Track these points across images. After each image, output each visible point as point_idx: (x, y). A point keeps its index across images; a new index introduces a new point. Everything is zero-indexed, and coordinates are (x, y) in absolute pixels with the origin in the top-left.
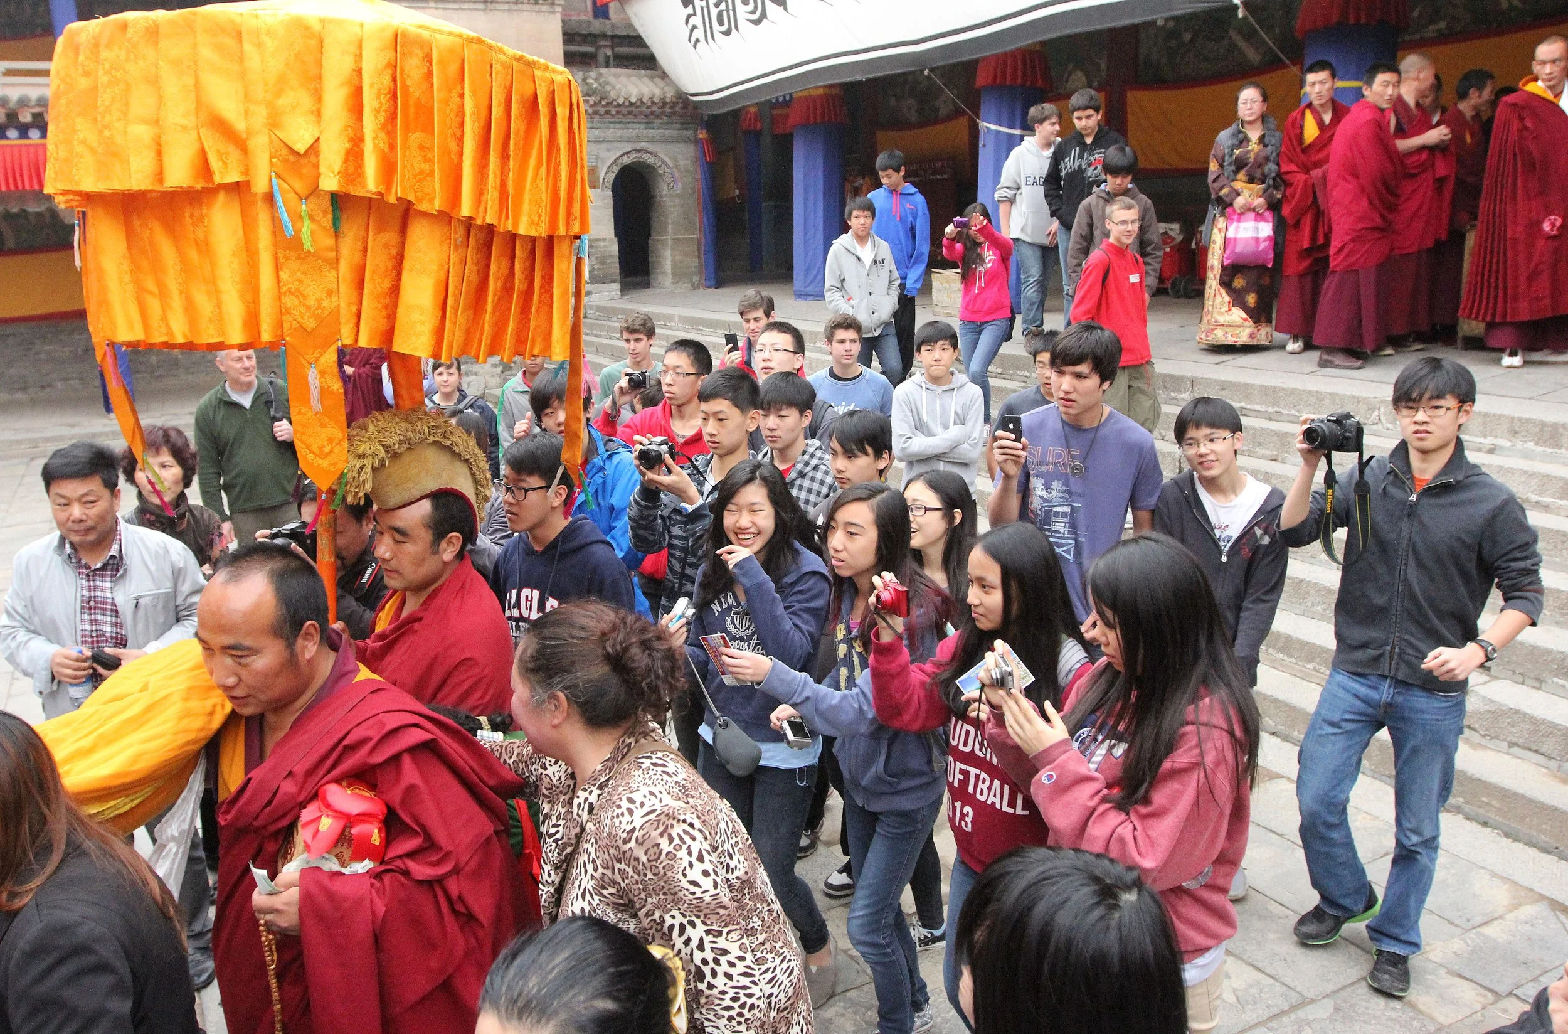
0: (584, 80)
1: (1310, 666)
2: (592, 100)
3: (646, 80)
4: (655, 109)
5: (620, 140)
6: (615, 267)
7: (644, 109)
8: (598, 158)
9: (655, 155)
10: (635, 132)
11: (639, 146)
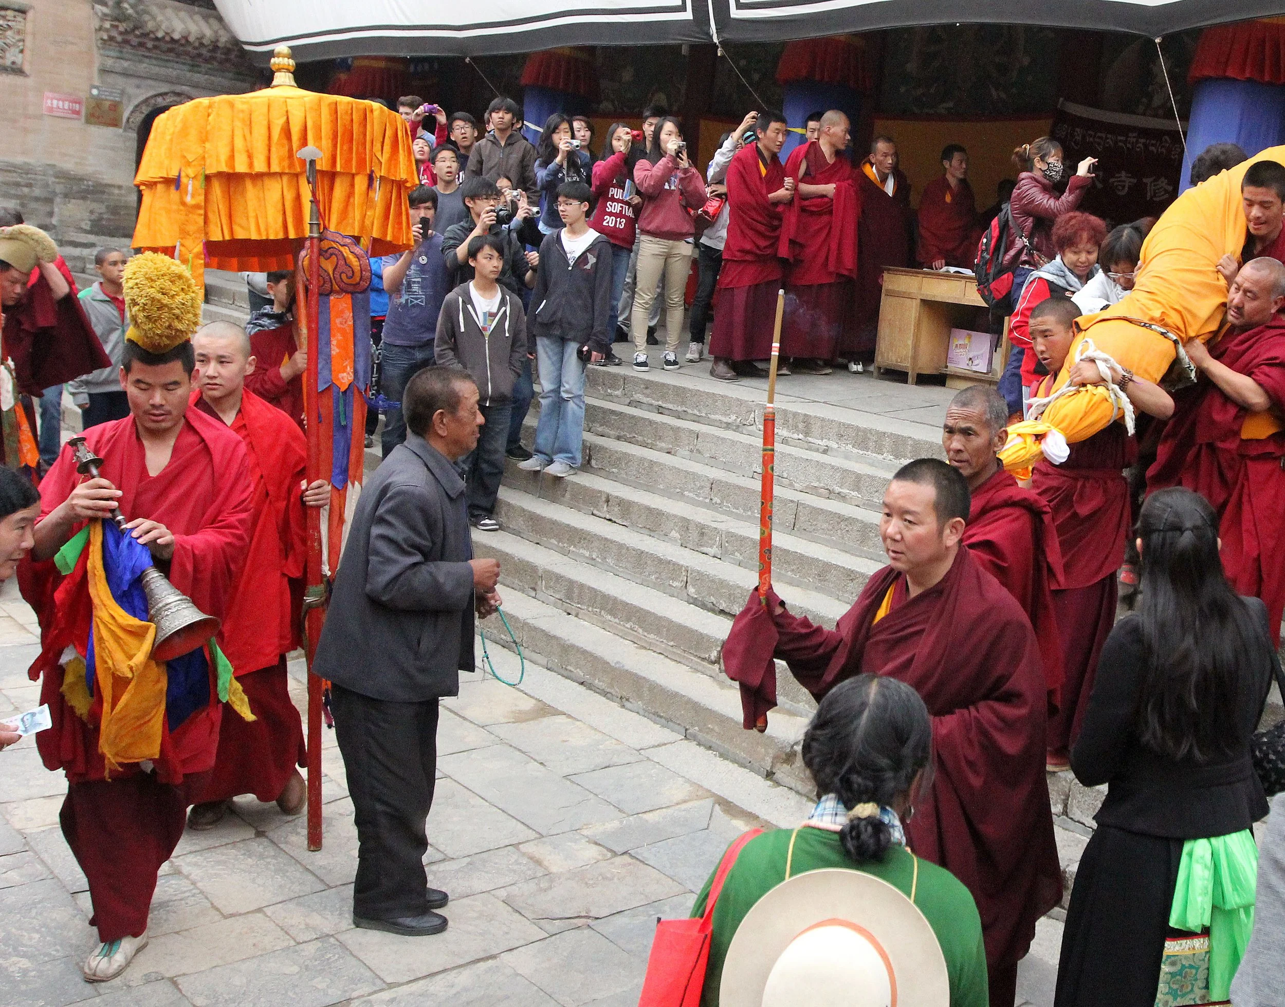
1: (628, 625)
2: (123, 27)
3: (194, 17)
4: (203, 51)
7: (188, 48)
8: (123, 93)
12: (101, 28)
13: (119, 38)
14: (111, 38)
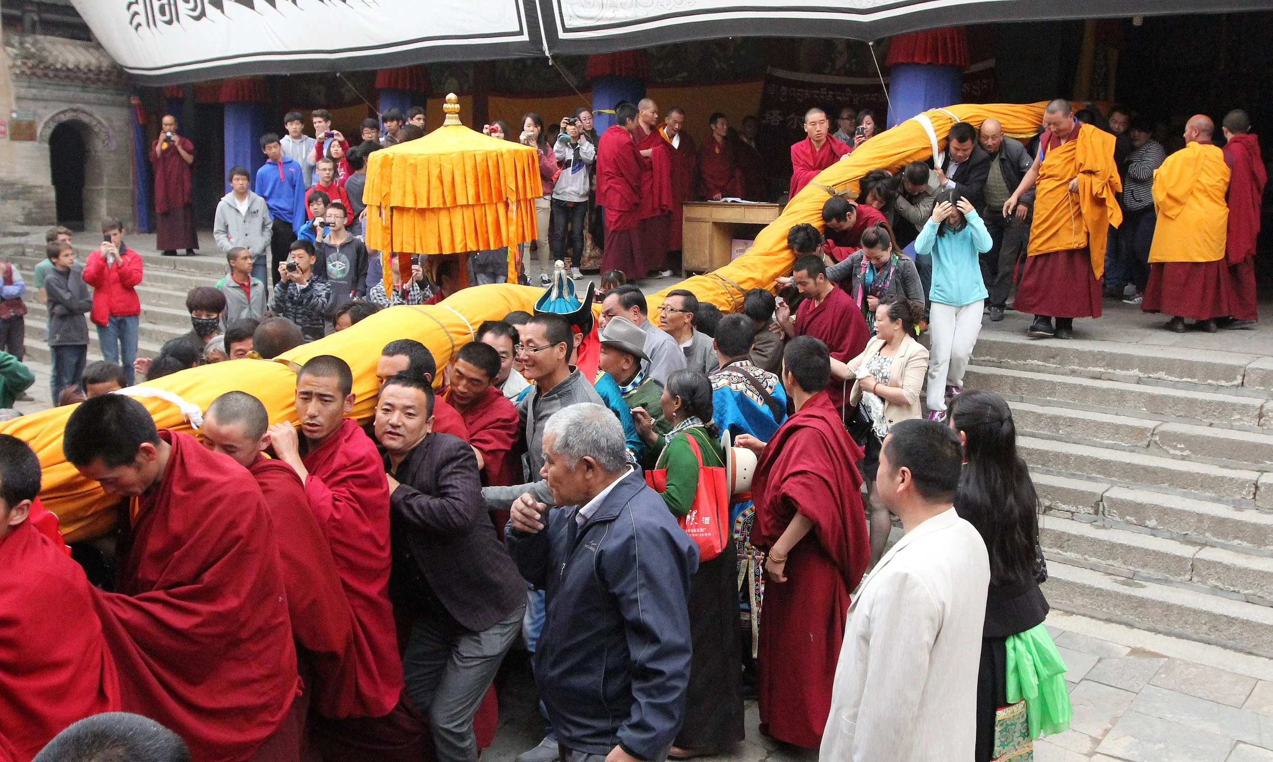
0: (21, 43)
2: (30, 63)
3: (81, 49)
4: (91, 75)
5: (59, 100)
6: (52, 212)
7: (80, 74)
8: (35, 114)
9: (91, 115)
10: (71, 94)
11: (75, 106)
12: (14, 66)
13: (28, 72)
14: (23, 73)
